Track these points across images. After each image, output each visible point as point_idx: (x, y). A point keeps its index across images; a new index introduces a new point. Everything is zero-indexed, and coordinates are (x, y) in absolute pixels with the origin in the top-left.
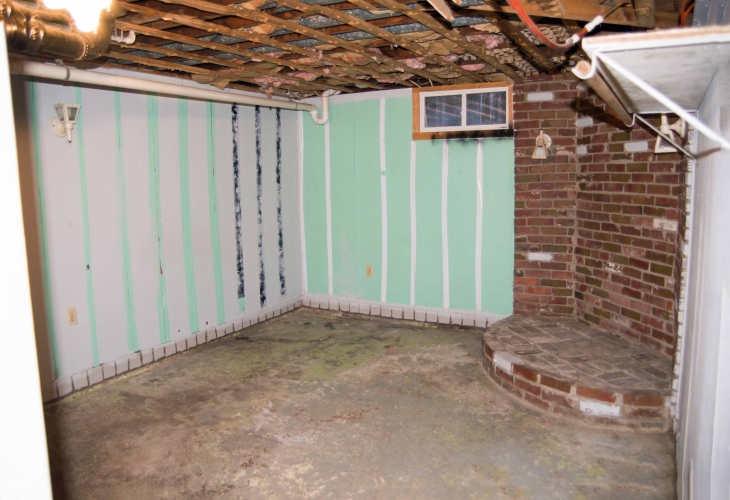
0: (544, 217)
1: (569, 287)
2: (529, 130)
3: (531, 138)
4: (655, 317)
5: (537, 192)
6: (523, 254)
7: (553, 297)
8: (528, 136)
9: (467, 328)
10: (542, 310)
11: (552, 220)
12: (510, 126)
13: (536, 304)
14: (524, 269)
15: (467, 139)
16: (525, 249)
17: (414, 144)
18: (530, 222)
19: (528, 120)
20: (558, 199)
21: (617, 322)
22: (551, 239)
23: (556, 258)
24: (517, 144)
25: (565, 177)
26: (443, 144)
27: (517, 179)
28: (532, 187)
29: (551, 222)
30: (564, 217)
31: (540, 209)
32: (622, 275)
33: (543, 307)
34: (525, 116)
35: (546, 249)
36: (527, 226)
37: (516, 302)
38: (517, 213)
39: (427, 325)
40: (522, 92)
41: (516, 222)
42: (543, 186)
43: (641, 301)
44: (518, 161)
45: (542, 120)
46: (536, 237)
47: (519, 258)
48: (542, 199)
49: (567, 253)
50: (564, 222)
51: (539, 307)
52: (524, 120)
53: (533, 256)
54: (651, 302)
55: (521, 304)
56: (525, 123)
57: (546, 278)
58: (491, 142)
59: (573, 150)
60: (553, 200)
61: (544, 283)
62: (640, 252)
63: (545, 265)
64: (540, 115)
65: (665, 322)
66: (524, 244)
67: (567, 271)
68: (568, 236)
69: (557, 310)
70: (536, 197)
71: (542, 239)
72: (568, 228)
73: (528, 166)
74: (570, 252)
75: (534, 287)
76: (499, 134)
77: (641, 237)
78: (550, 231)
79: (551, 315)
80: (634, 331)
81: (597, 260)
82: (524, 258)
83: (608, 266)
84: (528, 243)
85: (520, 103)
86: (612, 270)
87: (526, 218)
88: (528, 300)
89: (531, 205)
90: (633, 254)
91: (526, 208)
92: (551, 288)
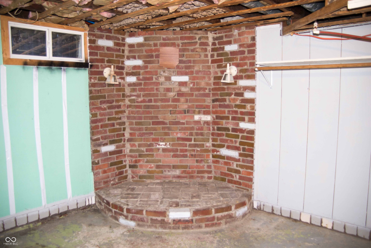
0: (109, 122)
1: (124, 164)
2: (100, 64)
3: (100, 70)
4: (198, 164)
5: (105, 106)
6: (98, 149)
7: (117, 171)
8: (98, 68)
9: (65, 213)
10: (112, 182)
11: (114, 123)
12: (86, 60)
13: (108, 179)
14: (100, 159)
15: (53, 67)
16: (100, 145)
17: (4, 68)
18: (102, 127)
19: (99, 57)
20: (117, 110)
21: (169, 173)
22: (114, 136)
23: (117, 147)
24: (91, 73)
25: (119, 96)
26: (33, 70)
27: (91, 98)
28: (101, 103)
29: (113, 125)
30: (120, 121)
31: (107, 117)
32: (171, 147)
33: (112, 180)
34: (96, 54)
35: (112, 142)
36: (100, 129)
37: (95, 182)
38: (92, 122)
39: (31, 226)
40: (94, 38)
41: (92, 128)
42: (108, 102)
43: (188, 158)
44: (92, 85)
45: (106, 59)
46: (105, 136)
47: (95, 152)
48: (108, 111)
49: (123, 142)
50: (120, 124)
51: (110, 181)
52: (96, 57)
53: (105, 149)
54: (195, 158)
55: (99, 183)
56: (96, 59)
57: (112, 161)
58: (72, 71)
59: (123, 79)
60: (114, 110)
61: (112, 164)
62: (185, 133)
63: (112, 153)
64: (106, 55)
65: (206, 164)
66: (99, 141)
67: (123, 154)
68: (122, 132)
69: (119, 179)
70: (105, 109)
71: (109, 137)
72: (122, 127)
73: (99, 89)
74: (124, 142)
75: (106, 169)
76: (79, 65)
77: (186, 126)
78: (113, 131)
79: (117, 184)
80: (183, 175)
81: (149, 143)
82: (99, 151)
83: (159, 145)
84: (101, 140)
85: (93, 45)
86: (163, 146)
87: (100, 124)
88: (104, 179)
89: (101, 115)
90: (179, 135)
91: (99, 117)
92: (116, 166)
